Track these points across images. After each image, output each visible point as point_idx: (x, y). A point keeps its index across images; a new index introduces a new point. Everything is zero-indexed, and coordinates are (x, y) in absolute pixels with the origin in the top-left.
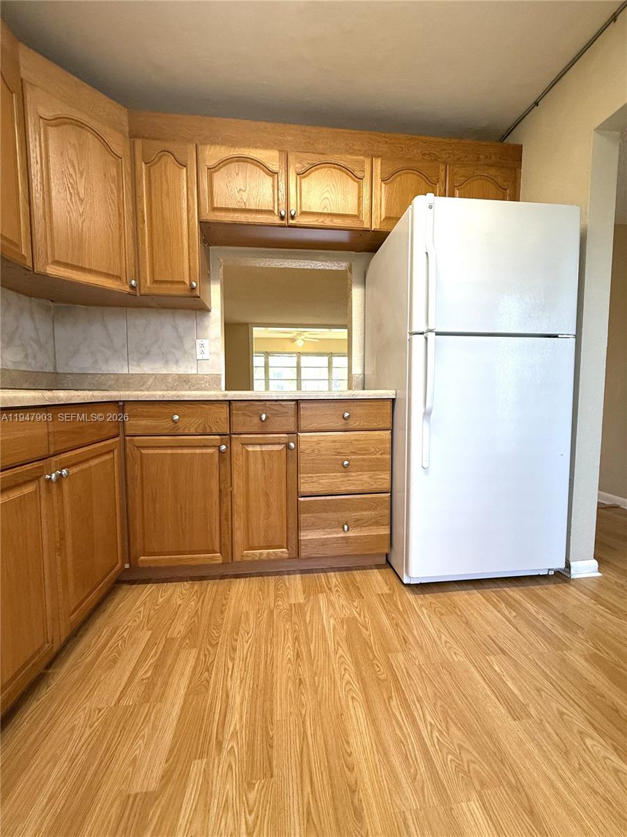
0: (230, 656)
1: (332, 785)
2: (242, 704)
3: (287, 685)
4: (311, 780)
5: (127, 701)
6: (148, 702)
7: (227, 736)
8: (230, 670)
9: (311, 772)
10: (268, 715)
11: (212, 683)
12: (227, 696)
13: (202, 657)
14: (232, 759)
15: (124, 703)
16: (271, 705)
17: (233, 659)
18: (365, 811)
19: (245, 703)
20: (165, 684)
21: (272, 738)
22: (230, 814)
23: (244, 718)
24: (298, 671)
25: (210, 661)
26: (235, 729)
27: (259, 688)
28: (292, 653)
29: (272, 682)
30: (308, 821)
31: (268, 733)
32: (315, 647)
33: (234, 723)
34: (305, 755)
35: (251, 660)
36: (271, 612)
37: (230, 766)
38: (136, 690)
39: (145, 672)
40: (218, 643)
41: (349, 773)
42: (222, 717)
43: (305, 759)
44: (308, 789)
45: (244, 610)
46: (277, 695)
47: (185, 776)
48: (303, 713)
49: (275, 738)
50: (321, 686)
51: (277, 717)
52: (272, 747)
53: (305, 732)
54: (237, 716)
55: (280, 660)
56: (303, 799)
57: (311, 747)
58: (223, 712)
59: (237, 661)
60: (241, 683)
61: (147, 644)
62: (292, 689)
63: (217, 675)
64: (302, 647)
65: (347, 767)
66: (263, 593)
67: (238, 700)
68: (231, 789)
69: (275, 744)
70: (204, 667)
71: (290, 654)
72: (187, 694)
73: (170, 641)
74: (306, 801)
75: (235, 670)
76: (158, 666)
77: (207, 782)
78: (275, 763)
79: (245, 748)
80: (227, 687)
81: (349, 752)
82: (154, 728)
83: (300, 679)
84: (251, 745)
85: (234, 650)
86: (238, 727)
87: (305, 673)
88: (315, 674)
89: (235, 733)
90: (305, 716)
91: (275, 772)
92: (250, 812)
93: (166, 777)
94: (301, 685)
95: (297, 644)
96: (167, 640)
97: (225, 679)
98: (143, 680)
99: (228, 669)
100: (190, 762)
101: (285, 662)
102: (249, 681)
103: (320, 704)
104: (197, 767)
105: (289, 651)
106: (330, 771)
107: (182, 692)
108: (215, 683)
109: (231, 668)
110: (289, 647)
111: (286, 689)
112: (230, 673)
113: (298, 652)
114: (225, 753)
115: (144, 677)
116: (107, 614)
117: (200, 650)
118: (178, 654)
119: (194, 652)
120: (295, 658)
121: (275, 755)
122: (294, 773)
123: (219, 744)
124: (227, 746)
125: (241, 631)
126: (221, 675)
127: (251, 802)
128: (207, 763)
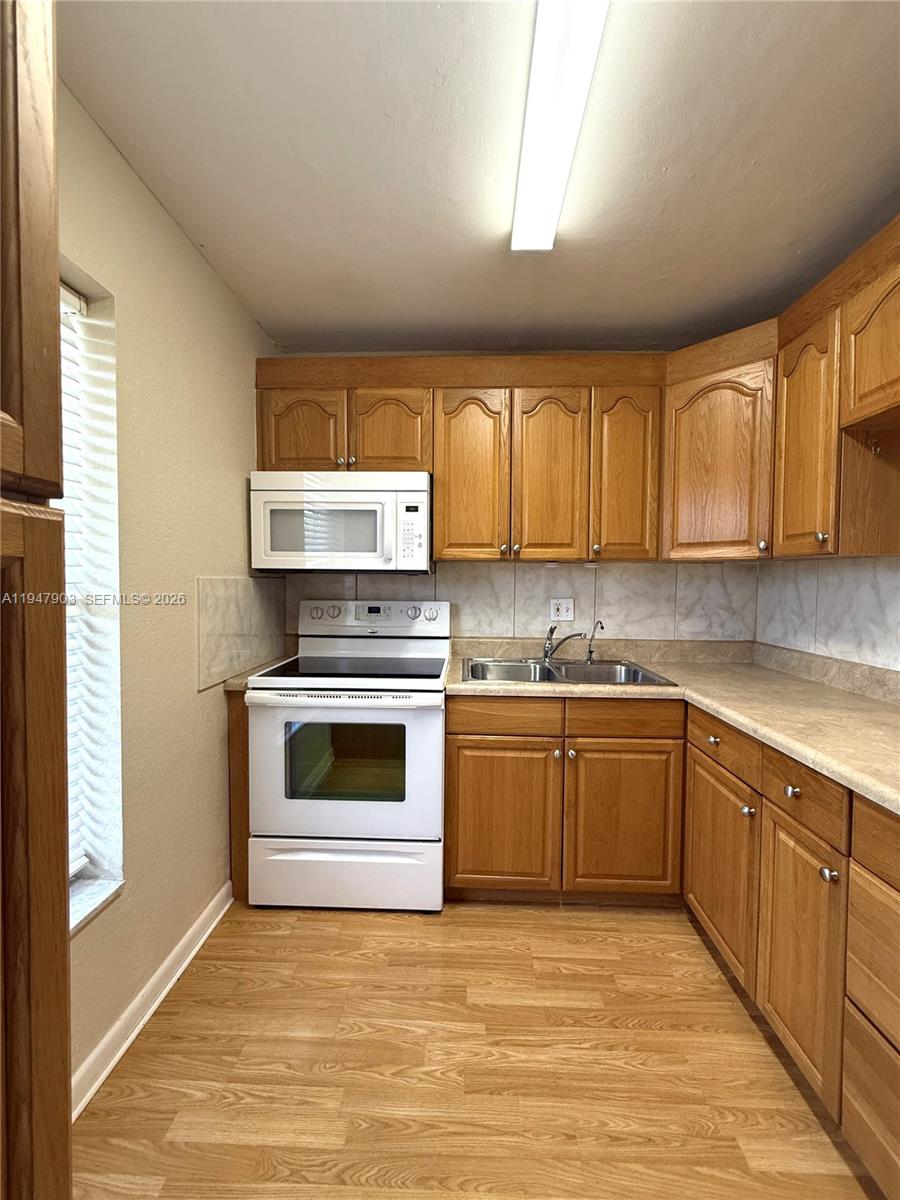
0: (599, 1044)
1: (450, 1156)
2: (537, 1061)
3: (565, 1117)
4: (459, 1133)
5: (537, 965)
6: (537, 978)
7: (503, 1050)
8: (578, 1046)
9: (464, 1134)
10: (524, 1091)
11: (560, 1028)
12: (546, 1046)
13: (593, 1014)
14: (482, 1056)
15: (534, 962)
16: (538, 1095)
17: (595, 1047)
18: (423, 1191)
19: (538, 1065)
20: (556, 987)
21: (500, 1094)
22: (444, 1057)
23: (521, 1064)
24: (589, 1136)
25: (589, 1023)
26: (512, 1056)
27: (558, 1081)
28: (618, 1129)
29: (566, 1097)
30: (428, 1125)
31: (504, 1089)
32: (637, 1172)
33: (517, 1054)
34: (481, 1130)
35: (597, 1069)
36: (702, 1101)
37: (477, 1054)
38: (549, 967)
39: (565, 968)
40: (617, 1027)
41: (458, 1182)
42: (520, 1042)
43: (477, 1129)
44: (451, 1129)
45: (688, 1057)
46: (548, 1103)
47: (474, 1020)
48: (526, 1135)
49: (500, 1097)
50: (567, 1168)
51: (522, 1101)
52: (491, 1094)
53: (505, 1134)
54: (523, 1057)
55: (603, 1109)
56: (444, 1122)
57: (487, 1139)
58: (528, 1043)
59: (594, 1053)
60: (563, 1059)
61: (601, 960)
62: (559, 1123)
63: (571, 1032)
64: (634, 1148)
65: (465, 1181)
66: (747, 1087)
67: (542, 1057)
68: (460, 1057)
69: (494, 1097)
70: (579, 1018)
71: (617, 1126)
72: (545, 1008)
73: (611, 979)
74: (442, 1125)
75: (579, 1052)
76: (575, 977)
77: (466, 1037)
78: (477, 1096)
79: (491, 1067)
80: (557, 1044)
81: (479, 1189)
82: (514, 990)
83: (574, 1137)
84: (494, 1072)
85: (611, 1048)
86: (511, 1059)
87: (587, 1147)
88: (586, 1163)
89: (505, 1056)
90: (523, 1136)
91: (470, 1097)
92: (442, 1073)
93: (476, 1007)
94: (564, 1137)
95: (640, 1140)
96: (612, 976)
97: (566, 1042)
98: (559, 969)
99: (580, 1044)
100: (482, 1021)
101: (602, 1117)
102: (565, 1069)
103: (540, 1161)
104: (481, 1028)
105: (622, 1125)
106: (462, 1157)
107: (548, 1004)
108: (561, 1032)
109: (582, 1046)
110: (630, 1125)
111: (559, 1116)
112: (575, 1046)
113: (621, 1139)
114: (489, 1048)
115: (562, 969)
116: (636, 917)
117: (603, 1010)
118: (595, 990)
119: (599, 1005)
120: (612, 1134)
121: (485, 1096)
122: (465, 1116)
123: (497, 1043)
124: (495, 1050)
125: (644, 1055)
126: (569, 1037)
127: (448, 1074)
128: (482, 1035)
